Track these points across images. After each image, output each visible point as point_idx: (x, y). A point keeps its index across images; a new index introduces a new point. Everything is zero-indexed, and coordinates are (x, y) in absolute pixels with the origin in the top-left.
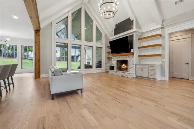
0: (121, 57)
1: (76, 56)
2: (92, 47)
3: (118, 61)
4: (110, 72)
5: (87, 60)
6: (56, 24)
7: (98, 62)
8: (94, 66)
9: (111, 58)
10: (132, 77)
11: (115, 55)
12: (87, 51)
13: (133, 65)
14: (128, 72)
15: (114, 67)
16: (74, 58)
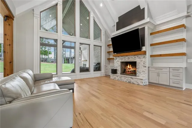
0: (127, 57)
1: (71, 58)
2: (89, 45)
3: (122, 63)
4: (112, 76)
5: (83, 61)
6: (41, 12)
7: (96, 64)
8: (92, 69)
9: (113, 59)
10: (145, 84)
11: (119, 55)
12: (83, 52)
13: (145, 68)
14: (137, 77)
15: (116, 70)
16: (69, 60)
